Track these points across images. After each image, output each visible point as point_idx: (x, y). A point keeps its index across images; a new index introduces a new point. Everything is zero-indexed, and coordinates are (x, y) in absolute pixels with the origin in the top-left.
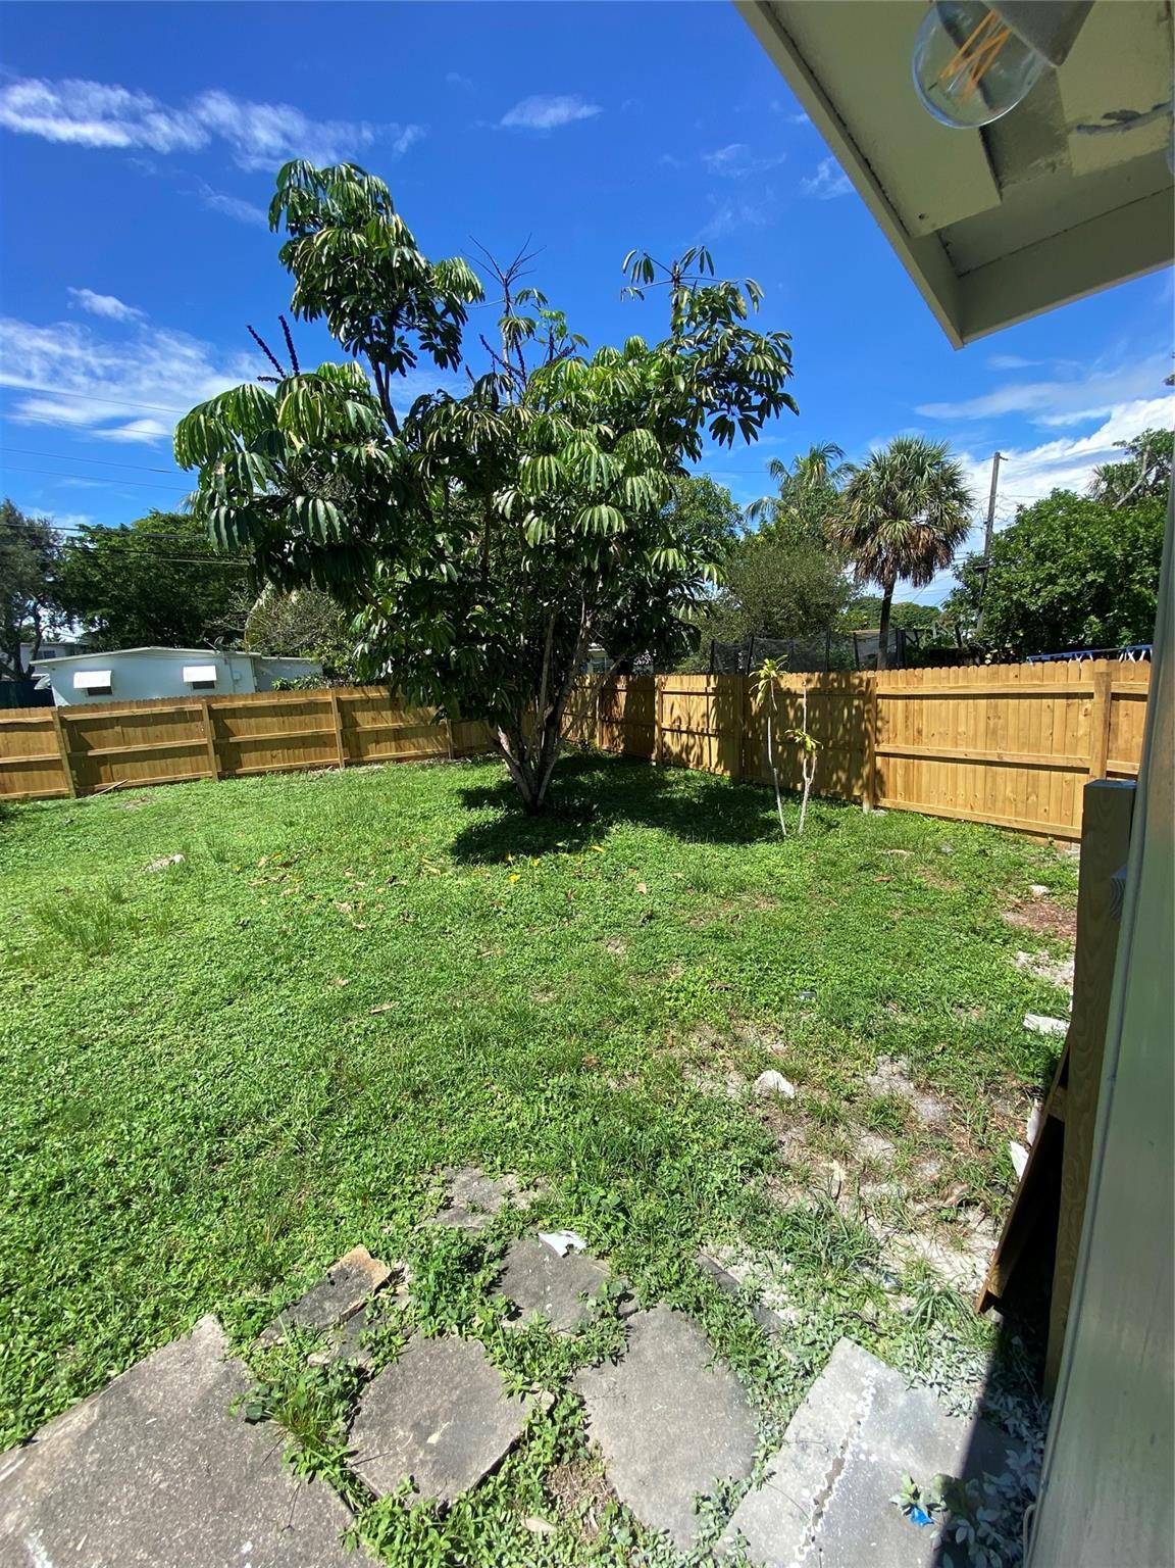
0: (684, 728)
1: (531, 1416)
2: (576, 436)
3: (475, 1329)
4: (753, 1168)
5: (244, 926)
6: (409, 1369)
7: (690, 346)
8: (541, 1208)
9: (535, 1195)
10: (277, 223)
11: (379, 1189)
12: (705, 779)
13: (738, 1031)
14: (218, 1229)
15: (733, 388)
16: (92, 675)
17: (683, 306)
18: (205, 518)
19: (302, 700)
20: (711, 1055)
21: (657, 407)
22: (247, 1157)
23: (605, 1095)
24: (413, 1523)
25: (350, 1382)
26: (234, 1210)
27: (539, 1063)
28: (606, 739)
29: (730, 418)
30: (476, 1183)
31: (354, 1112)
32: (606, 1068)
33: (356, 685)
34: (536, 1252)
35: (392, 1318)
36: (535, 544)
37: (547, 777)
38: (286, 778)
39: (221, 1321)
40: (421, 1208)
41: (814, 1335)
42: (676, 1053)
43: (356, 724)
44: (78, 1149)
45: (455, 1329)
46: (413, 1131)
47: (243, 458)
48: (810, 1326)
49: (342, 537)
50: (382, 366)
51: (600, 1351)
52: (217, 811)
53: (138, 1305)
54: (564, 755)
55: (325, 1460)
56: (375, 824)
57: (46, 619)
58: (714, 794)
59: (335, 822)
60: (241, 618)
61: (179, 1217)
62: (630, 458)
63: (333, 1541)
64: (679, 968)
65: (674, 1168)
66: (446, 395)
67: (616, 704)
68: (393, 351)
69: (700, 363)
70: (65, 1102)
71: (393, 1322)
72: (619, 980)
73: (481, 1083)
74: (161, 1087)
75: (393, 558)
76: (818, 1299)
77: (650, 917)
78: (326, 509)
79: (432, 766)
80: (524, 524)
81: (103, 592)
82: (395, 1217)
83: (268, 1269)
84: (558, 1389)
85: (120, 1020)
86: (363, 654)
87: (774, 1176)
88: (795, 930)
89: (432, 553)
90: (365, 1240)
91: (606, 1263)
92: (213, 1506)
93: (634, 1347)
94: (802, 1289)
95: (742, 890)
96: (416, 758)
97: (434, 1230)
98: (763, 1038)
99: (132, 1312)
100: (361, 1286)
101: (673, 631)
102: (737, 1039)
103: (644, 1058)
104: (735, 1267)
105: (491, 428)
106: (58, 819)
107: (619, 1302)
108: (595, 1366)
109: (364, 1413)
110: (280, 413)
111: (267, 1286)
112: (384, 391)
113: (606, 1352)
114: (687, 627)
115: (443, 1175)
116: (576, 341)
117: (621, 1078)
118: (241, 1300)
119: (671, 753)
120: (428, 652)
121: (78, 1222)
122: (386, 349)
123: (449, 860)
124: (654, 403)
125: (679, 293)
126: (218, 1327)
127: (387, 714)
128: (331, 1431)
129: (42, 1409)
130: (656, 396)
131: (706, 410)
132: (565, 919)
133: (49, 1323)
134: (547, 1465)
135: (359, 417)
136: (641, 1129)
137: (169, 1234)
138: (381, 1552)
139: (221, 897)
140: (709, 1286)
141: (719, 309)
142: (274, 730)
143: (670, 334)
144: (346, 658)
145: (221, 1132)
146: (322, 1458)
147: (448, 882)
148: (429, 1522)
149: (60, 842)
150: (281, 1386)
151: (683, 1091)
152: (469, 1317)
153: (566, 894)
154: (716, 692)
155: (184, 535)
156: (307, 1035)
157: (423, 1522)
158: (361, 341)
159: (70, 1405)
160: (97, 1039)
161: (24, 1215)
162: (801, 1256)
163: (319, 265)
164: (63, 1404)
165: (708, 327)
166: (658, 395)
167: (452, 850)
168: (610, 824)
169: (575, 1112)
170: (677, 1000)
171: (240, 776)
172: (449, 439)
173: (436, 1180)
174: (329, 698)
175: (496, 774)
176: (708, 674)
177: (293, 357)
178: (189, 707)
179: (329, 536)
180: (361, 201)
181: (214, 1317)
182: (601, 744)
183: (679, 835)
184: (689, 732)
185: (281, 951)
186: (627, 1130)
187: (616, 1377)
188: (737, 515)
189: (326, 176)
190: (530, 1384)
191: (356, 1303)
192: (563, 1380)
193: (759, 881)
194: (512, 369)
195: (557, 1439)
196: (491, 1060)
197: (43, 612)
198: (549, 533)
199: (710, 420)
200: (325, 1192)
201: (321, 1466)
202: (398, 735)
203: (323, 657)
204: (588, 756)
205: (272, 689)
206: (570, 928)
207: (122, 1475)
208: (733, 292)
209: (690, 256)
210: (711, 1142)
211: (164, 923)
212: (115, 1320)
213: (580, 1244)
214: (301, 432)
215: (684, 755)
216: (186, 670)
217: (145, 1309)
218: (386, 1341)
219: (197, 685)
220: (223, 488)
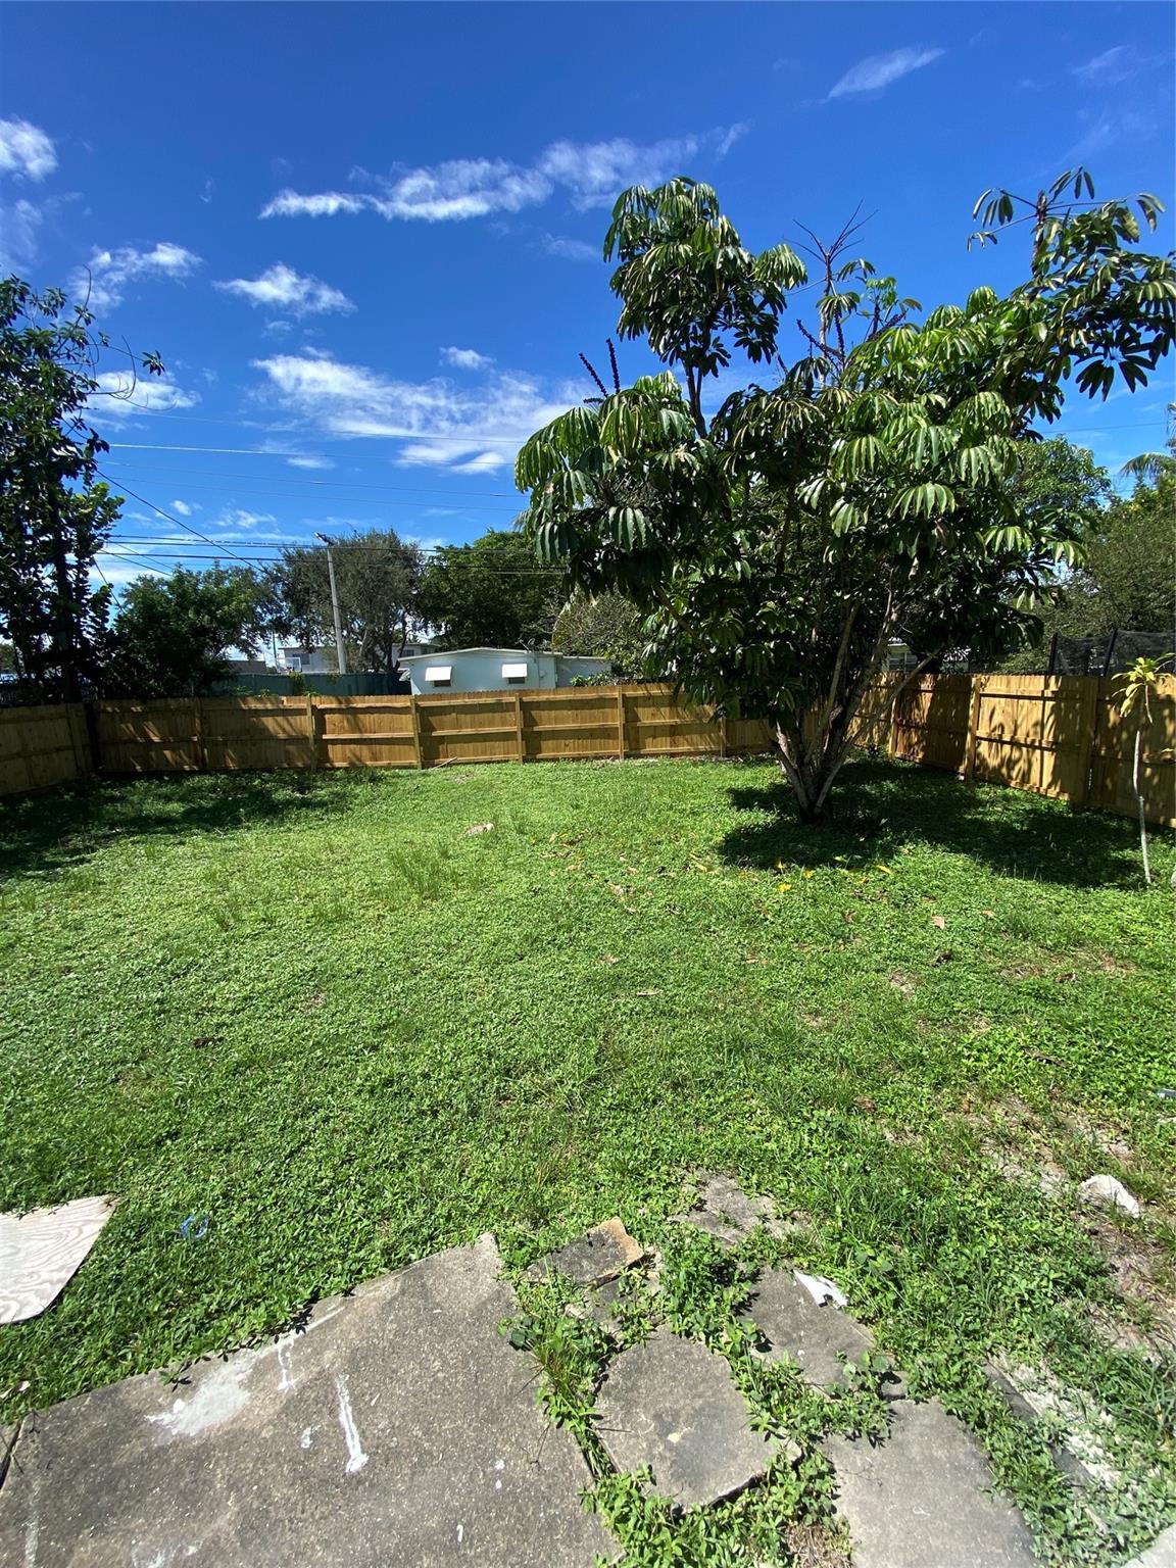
0: (1007, 737)
1: (774, 1460)
2: (901, 411)
3: (722, 1345)
4: (1071, 1287)
5: (536, 893)
6: (655, 1358)
7: (1058, 284)
8: (797, 1247)
9: (794, 1229)
10: (610, 253)
11: (636, 1169)
12: (1031, 801)
13: (1061, 1116)
14: (501, 1158)
15: (1113, 328)
16: (438, 671)
17: (1050, 241)
18: (533, 534)
19: (593, 695)
20: (1022, 1136)
21: (1006, 364)
22: (526, 1101)
23: (880, 1145)
24: (647, 1513)
25: (600, 1346)
26: (513, 1146)
27: (804, 1090)
28: (901, 746)
29: (1107, 364)
30: (729, 1194)
31: (617, 1086)
32: (884, 1115)
33: (640, 682)
34: (791, 1290)
35: (642, 1299)
36: (842, 532)
37: (828, 784)
38: (574, 765)
39: (498, 1243)
40: (674, 1201)
41: (1133, 1508)
42: (974, 1121)
43: (638, 719)
44: (405, 1057)
45: (703, 1337)
46: (671, 1122)
47: (569, 477)
48: (1129, 1495)
49: (647, 542)
50: (695, 370)
51: (858, 1424)
52: (521, 789)
53: (437, 1203)
54: (849, 760)
55: (574, 1413)
56: (648, 815)
57: (410, 624)
58: (1043, 821)
59: (613, 809)
60: (551, 621)
61: (472, 1138)
62: (968, 428)
63: (573, 1495)
64: (983, 1023)
65: (962, 1254)
66: (758, 389)
67: (918, 706)
68: (708, 354)
69: (1071, 303)
70: (399, 1015)
71: (643, 1304)
72: (905, 1022)
73: (741, 1094)
74: (465, 1020)
75: (689, 558)
76: (1144, 1469)
77: (948, 958)
78: (634, 517)
79: (703, 763)
80: (831, 513)
81: (450, 602)
82: (650, 1201)
83: (537, 1209)
84: (805, 1445)
85: (440, 956)
86: (652, 654)
87: (1100, 1305)
88: (1156, 1008)
89: (727, 550)
90: (621, 1214)
91: (869, 1330)
92: (477, 1413)
93: (898, 1436)
94: (1123, 1450)
95: (1079, 944)
96: (689, 754)
97: (687, 1229)
98: (1098, 1132)
99: (432, 1209)
100: (616, 1257)
101: (1005, 624)
102: (1059, 1125)
103: (930, 1117)
104: (1034, 1395)
105: (803, 416)
106: (410, 785)
107: (882, 1381)
108: (849, 1437)
109: (610, 1381)
110: (602, 430)
111: (535, 1225)
112: (695, 395)
113: (864, 1429)
114: (1024, 620)
115: (697, 1175)
116: (906, 307)
117: (900, 1133)
118: (514, 1229)
119: (987, 767)
120: (713, 651)
121: (400, 1117)
122: (701, 352)
123: (716, 858)
124: (1003, 360)
125: (1045, 228)
126: (495, 1247)
127: (665, 710)
128: (581, 1387)
129: (361, 1269)
130: (1006, 352)
131: (1074, 358)
132: (840, 941)
133: (373, 1197)
134: (787, 1517)
135: (672, 424)
136: (922, 1196)
137: (463, 1150)
138: (616, 1527)
139: (518, 864)
140: (998, 1404)
141: (1098, 236)
142: (569, 722)
143: (1029, 276)
144: (633, 658)
145: (508, 1072)
146: (571, 1409)
147: (714, 881)
148: (662, 1520)
149: (409, 804)
150: (542, 1324)
151: (980, 1167)
152: (717, 1330)
153: (843, 914)
154: (1056, 696)
155: (510, 551)
156: (580, 1002)
157: (657, 1516)
158: (678, 349)
159: (380, 1273)
160: (424, 969)
161: (365, 1101)
162: (1128, 1411)
163: (646, 283)
164: (375, 1270)
165: (1083, 260)
166: (1009, 350)
167: (720, 849)
168: (902, 843)
169: (842, 1153)
170: (978, 1060)
171: (539, 761)
172: (757, 433)
173: (690, 1178)
174: (616, 694)
175: (768, 776)
176: (1047, 674)
177: (616, 377)
178: (506, 699)
179: (635, 543)
180: (688, 213)
181: (492, 1237)
182: (894, 750)
183: (992, 866)
184: (1014, 743)
185: (563, 920)
186: (905, 1191)
187: (873, 1459)
188: (1102, 481)
189: (657, 195)
190: (776, 1426)
191: (610, 1272)
192: (813, 1438)
193: (1107, 937)
194: (830, 350)
195: (801, 1496)
196: (753, 1073)
197: (409, 619)
198: (860, 519)
199: (1077, 367)
200: (588, 1155)
201: (569, 1416)
202: (673, 731)
203: (614, 656)
204: (876, 763)
205: (570, 685)
206: (847, 952)
207: (411, 1351)
208: (1121, 213)
209: (1062, 183)
210: (1014, 1237)
211: (477, 880)
212: (419, 1210)
213: (840, 1299)
214: (619, 446)
215: (1004, 770)
216: (505, 667)
217: (442, 1210)
218: (636, 1320)
219: (512, 681)
220: (550, 506)
